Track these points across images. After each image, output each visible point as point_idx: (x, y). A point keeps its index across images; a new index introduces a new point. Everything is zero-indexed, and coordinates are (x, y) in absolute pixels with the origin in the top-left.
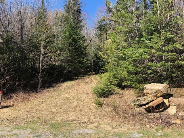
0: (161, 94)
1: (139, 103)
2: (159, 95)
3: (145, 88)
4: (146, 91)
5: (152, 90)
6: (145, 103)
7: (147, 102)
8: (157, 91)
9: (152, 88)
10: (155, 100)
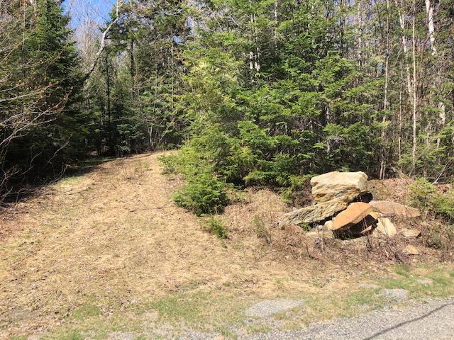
0: (357, 195)
1: (310, 219)
2: (351, 198)
3: (316, 184)
4: (317, 191)
5: (334, 187)
6: (322, 218)
7: (328, 215)
8: (348, 189)
9: (335, 183)
10: (345, 209)
